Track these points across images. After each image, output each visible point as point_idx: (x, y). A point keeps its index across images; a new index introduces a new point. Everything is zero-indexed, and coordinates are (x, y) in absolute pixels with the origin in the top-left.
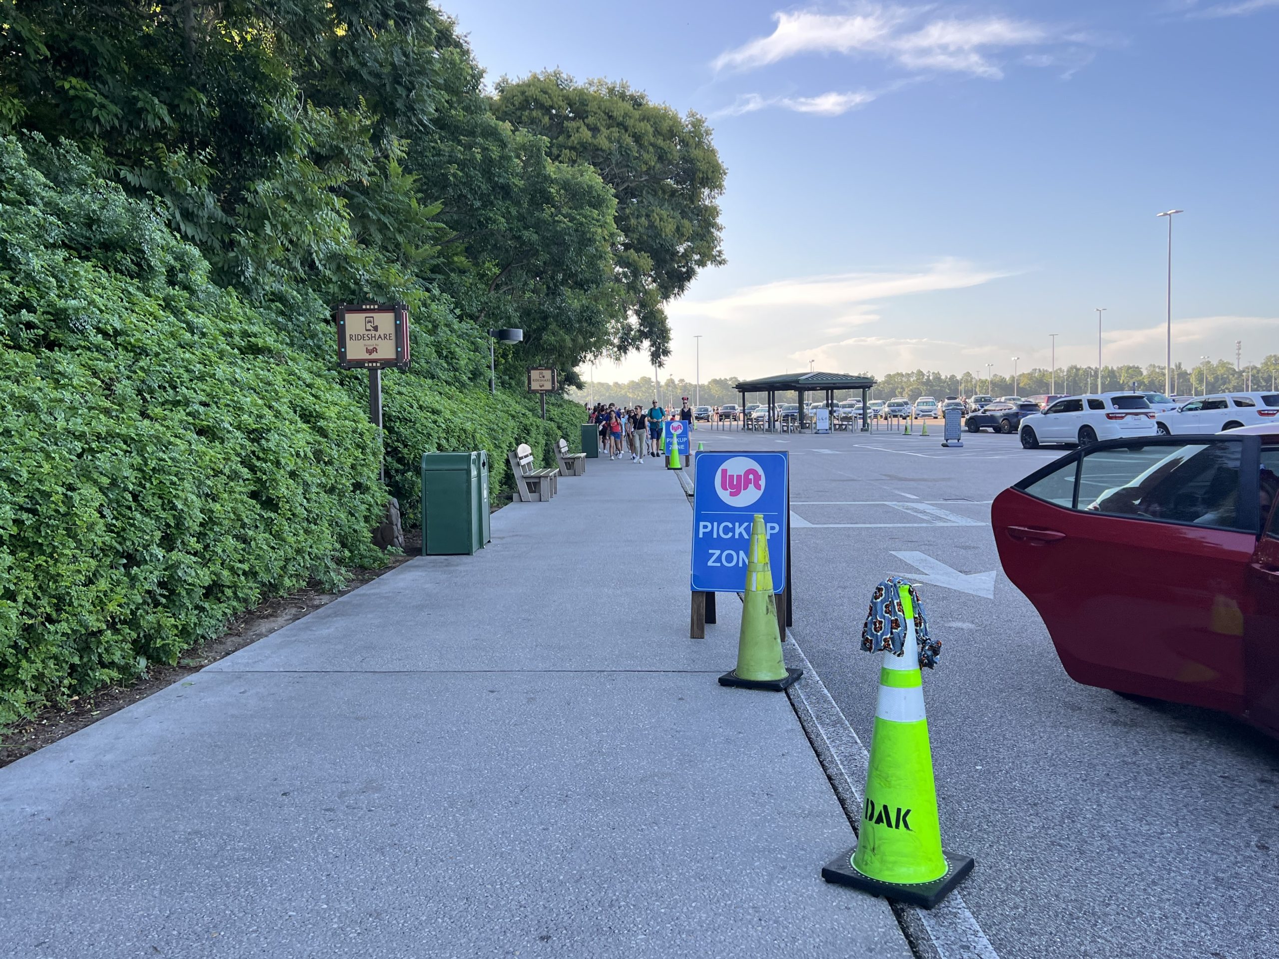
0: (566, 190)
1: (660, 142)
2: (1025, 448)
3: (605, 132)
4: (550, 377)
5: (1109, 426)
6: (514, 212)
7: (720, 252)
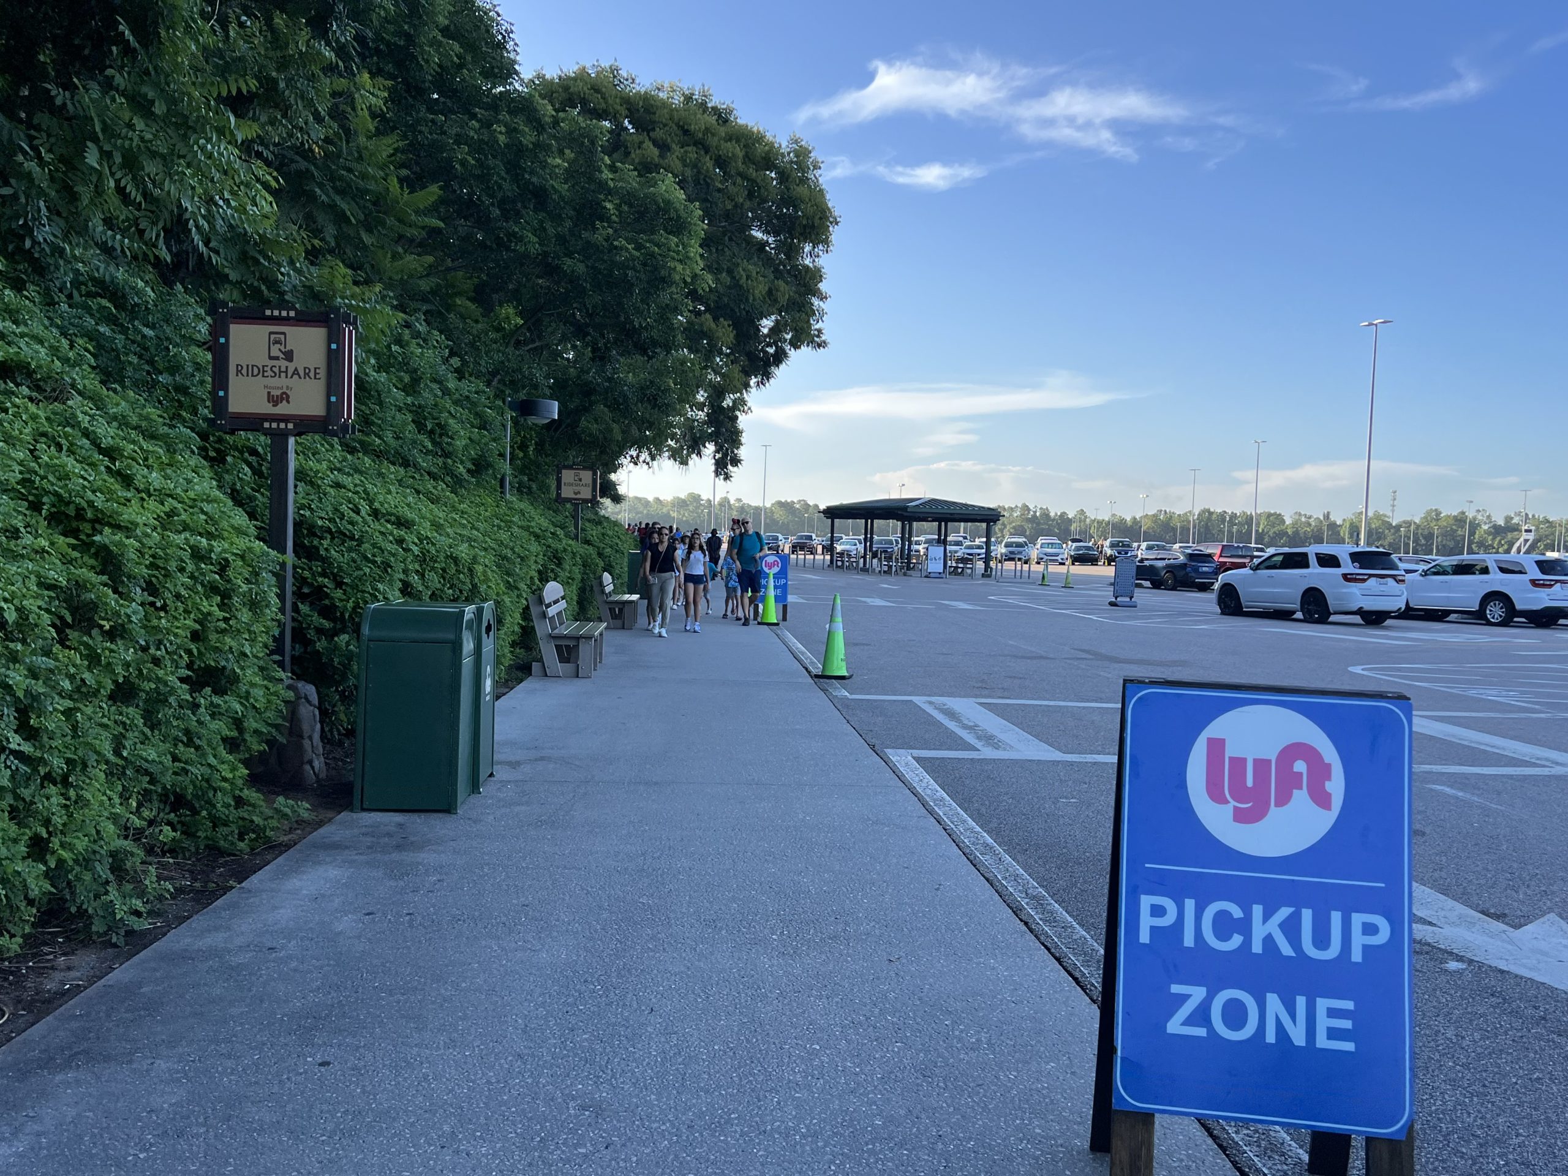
0: (631, 205)
1: (752, 172)
2: (1223, 613)
3: (677, 150)
4: (590, 481)
5: (1344, 590)
6: (551, 231)
7: (820, 331)
